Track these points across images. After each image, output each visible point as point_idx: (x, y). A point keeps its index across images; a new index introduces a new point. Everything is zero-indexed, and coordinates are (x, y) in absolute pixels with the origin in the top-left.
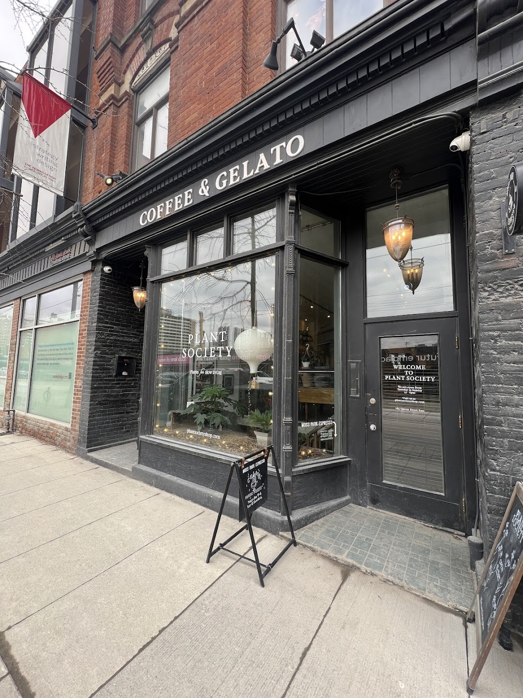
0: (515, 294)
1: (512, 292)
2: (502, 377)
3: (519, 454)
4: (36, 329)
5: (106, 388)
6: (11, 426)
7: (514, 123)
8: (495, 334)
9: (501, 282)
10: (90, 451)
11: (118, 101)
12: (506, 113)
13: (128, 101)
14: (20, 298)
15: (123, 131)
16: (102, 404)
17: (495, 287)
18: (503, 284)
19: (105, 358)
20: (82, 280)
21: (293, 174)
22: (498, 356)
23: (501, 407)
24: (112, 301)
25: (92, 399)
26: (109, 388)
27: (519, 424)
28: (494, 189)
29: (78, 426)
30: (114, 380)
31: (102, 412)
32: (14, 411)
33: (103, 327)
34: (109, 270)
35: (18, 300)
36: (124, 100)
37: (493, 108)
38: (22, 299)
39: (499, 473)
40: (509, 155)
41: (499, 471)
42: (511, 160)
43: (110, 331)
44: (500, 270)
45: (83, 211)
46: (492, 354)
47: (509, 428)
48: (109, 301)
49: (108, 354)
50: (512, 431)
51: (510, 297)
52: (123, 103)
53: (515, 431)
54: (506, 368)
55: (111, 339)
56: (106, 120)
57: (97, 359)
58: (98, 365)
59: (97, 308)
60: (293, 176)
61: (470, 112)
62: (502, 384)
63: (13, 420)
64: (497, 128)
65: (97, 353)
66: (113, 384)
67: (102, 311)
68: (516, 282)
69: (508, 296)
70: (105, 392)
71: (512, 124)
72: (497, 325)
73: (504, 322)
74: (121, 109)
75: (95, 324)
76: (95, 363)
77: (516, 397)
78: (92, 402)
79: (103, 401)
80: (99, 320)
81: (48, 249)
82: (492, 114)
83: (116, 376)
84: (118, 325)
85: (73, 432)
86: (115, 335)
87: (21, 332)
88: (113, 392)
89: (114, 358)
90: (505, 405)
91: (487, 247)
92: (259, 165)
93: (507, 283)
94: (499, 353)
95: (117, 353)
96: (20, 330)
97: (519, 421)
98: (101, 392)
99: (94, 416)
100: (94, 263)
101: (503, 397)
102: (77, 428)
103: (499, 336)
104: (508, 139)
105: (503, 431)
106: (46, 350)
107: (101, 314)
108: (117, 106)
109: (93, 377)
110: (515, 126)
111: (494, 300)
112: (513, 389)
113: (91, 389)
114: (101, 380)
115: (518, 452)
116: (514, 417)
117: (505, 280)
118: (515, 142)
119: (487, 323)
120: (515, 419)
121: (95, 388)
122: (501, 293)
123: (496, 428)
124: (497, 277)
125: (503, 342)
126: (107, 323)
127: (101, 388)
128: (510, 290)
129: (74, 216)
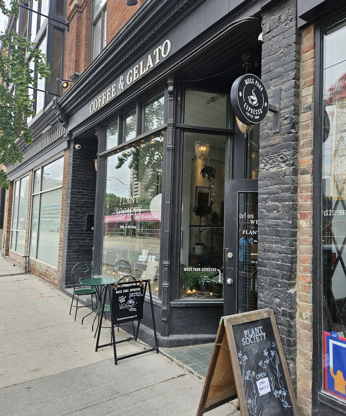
0: (278, 165)
1: (276, 163)
2: (268, 230)
3: (274, 289)
4: (41, 194)
5: (79, 239)
6: (27, 268)
7: (285, 24)
8: (266, 196)
9: (271, 156)
10: (67, 287)
11: (81, 8)
12: (281, 15)
13: (86, 7)
14: (32, 169)
15: (84, 32)
16: (76, 252)
17: (268, 160)
18: (272, 158)
19: (78, 216)
20: (63, 156)
21: (167, 70)
22: (266, 214)
23: (266, 253)
24: (83, 171)
25: (69, 247)
26: (81, 240)
27: (275, 266)
28: (271, 80)
29: (61, 268)
30: (85, 234)
31: (77, 258)
32: (29, 257)
33: (76, 192)
34: (79, 147)
35: (31, 172)
36: (84, 6)
37: (275, 11)
38: (34, 170)
39: (263, 303)
40: (281, 51)
41: (264, 301)
42: (282, 55)
43: (81, 195)
44: (270, 146)
45: (58, 104)
46: (263, 212)
47: (270, 269)
48: (80, 171)
49: (80, 213)
50: (271, 271)
51: (276, 168)
52: (84, 9)
53: (273, 271)
54: (270, 223)
55: (82, 202)
56: (73, 25)
57: (72, 217)
58: (73, 222)
59: (71, 178)
60: (168, 72)
61: (262, 15)
62: (268, 235)
63: (29, 263)
64: (275, 28)
65: (72, 213)
66: (84, 237)
67: (75, 179)
68: (279, 155)
69: (274, 167)
70: (79, 242)
71: (284, 24)
72: (267, 189)
73: (271, 187)
74: (83, 14)
75: (70, 190)
76: (71, 220)
77: (274, 245)
78: (69, 250)
79: (77, 249)
80: (73, 187)
81: (43, 132)
82: (274, 15)
83: (87, 230)
84: (88, 190)
85: (59, 273)
86: (85, 198)
87: (33, 196)
88: (85, 243)
89: (85, 216)
90: (268, 251)
91: (265, 127)
92: (148, 65)
93: (274, 156)
94: (267, 212)
95: (87, 212)
96: (33, 195)
97: (275, 263)
98: (75, 242)
99: (70, 261)
100: (69, 142)
101: (268, 245)
102: (60, 270)
103: (267, 198)
104: (281, 37)
105: (266, 271)
106: (46, 211)
107: (74, 182)
108: (80, 12)
109: (69, 231)
110: (286, 25)
111: (267, 170)
112: (273, 239)
113: (68, 240)
114: (76, 233)
115: (273, 287)
116: (273, 260)
117: (273, 154)
118: (284, 40)
119: (262, 188)
120: (273, 262)
121: (71, 239)
122: (271, 164)
123: (263, 268)
124: (269, 152)
125: (270, 203)
126: (79, 189)
127: (76, 239)
128: (275, 162)
129: (53, 107)
